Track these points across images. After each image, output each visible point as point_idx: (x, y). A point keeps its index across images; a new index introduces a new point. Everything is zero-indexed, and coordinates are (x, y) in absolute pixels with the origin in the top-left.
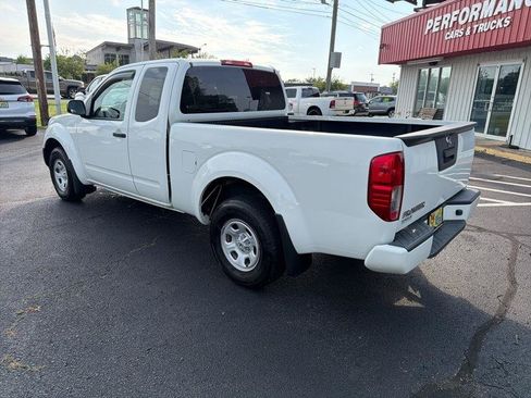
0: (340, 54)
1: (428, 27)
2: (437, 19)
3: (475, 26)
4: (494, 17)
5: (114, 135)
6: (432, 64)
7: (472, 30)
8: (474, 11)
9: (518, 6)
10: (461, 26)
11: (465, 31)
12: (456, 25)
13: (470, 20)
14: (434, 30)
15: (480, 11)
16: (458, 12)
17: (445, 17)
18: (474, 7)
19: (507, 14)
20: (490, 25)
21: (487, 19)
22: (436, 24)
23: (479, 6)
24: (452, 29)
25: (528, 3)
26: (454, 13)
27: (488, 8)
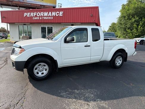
1: (25, 15)
4: (48, 16)
5: (85, 46)
6: (24, 24)
7: (42, 18)
8: (42, 14)
9: (54, 15)
10: (38, 17)
11: (40, 18)
12: (36, 16)
13: (41, 16)
14: (28, 16)
15: (44, 14)
16: (36, 13)
17: (31, 13)
18: (41, 13)
19: (52, 16)
20: (48, 18)
21: (46, 16)
22: (28, 15)
23: (43, 13)
24: (35, 17)
25: (57, 15)
26: (35, 13)
27: (46, 14)
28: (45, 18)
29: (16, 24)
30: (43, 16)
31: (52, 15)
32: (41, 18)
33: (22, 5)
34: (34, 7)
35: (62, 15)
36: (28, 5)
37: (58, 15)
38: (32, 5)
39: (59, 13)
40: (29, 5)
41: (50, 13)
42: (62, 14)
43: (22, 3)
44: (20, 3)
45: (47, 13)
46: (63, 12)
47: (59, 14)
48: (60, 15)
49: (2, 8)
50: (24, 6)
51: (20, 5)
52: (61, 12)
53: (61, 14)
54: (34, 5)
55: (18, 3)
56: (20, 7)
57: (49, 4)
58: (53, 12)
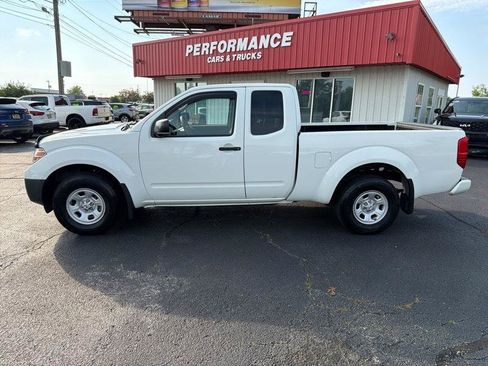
0: (69, 63)
1: (188, 51)
2: (196, 46)
3: (234, 56)
4: (248, 51)
5: (221, 149)
6: (188, 80)
7: (231, 57)
8: (230, 45)
9: (266, 46)
10: (221, 54)
11: (225, 58)
12: (216, 53)
13: (228, 51)
14: (195, 54)
15: (236, 45)
16: (216, 43)
17: (204, 45)
18: (230, 41)
19: (258, 50)
20: (246, 56)
21: (243, 52)
22: (196, 50)
23: (234, 41)
24: (213, 55)
25: (273, 45)
26: (213, 44)
27: (242, 44)
28: (240, 57)
29: (167, 78)
30: (233, 50)
31: (260, 47)
32: (228, 59)
33: (195, 22)
34: (230, 22)
35: (289, 44)
36: (213, 19)
37: (278, 43)
38: (225, 16)
39: (279, 37)
40: (217, 19)
41: (254, 39)
42: (290, 39)
43: (196, 15)
44: (191, 15)
45: (246, 39)
46: (291, 34)
47: (281, 40)
48: (283, 45)
49: (148, 33)
50: (201, 22)
51: (191, 21)
52: (285, 34)
53: (286, 39)
54: (230, 16)
55: (185, 15)
56: (191, 26)
57: (275, 9)
58: (263, 37)
